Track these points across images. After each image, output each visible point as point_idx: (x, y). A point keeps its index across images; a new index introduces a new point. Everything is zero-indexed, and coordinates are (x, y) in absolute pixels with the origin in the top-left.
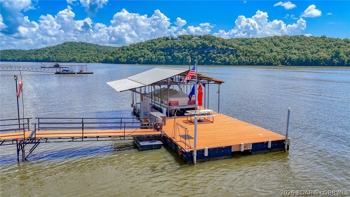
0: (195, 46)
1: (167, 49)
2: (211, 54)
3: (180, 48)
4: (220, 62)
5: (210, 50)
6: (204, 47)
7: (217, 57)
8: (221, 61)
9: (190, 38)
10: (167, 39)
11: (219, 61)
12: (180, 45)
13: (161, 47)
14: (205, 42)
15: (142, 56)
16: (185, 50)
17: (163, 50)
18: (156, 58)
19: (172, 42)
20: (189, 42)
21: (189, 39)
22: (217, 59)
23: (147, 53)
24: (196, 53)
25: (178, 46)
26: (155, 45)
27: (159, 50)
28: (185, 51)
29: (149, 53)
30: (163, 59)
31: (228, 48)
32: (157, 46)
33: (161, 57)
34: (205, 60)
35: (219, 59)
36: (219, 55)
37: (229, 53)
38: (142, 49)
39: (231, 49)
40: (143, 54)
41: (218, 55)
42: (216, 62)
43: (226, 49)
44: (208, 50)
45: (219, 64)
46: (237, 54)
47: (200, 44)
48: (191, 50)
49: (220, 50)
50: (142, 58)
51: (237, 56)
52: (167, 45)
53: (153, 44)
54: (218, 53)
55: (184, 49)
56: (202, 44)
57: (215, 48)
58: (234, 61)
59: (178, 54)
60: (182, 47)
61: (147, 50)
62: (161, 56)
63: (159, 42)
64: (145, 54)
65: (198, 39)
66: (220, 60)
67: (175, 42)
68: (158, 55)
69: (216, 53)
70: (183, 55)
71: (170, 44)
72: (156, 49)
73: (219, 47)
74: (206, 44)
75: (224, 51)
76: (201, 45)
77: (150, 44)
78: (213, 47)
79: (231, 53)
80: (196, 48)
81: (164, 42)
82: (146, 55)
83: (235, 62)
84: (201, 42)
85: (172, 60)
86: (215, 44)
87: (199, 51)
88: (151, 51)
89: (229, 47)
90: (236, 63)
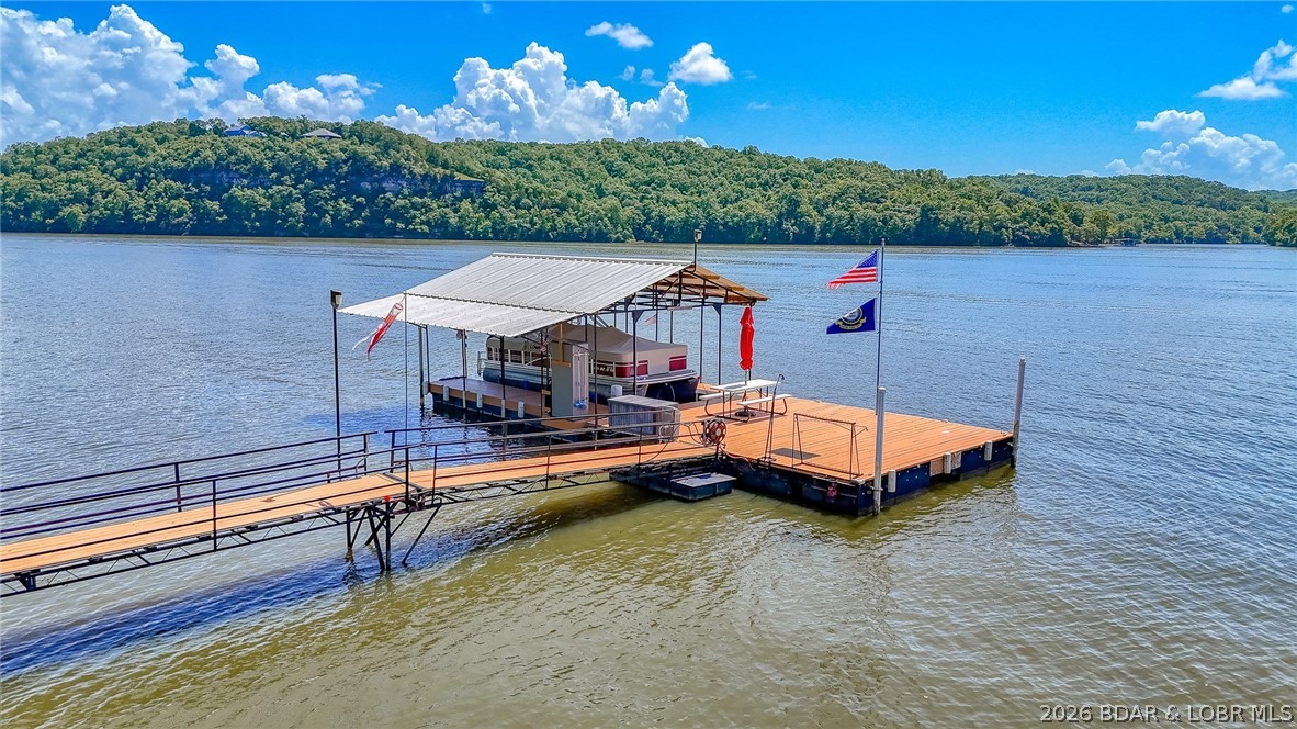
0: (322, 165)
1: (197, 170)
2: (389, 195)
3: (258, 170)
4: (426, 228)
5: (383, 179)
6: (360, 167)
7: (414, 206)
8: (428, 223)
9: (298, 130)
10: (195, 130)
11: (421, 224)
12: (257, 156)
13: (170, 161)
14: (362, 149)
15: (77, 199)
16: (278, 178)
17: (179, 175)
18: (151, 206)
19: (221, 144)
20: (293, 146)
21: (293, 136)
22: (415, 217)
23: (105, 187)
24: (327, 190)
25: (246, 160)
26: (140, 153)
27: (161, 176)
28: (279, 182)
29: (112, 186)
30: (181, 212)
31: (452, 177)
32: (151, 159)
33: (173, 205)
34: (364, 219)
35: (422, 214)
36: (420, 200)
37: (457, 194)
38: (77, 167)
39: (462, 179)
40: (85, 189)
41: (416, 199)
42: (411, 227)
43: (445, 179)
44: (377, 180)
45: (424, 236)
46: (485, 200)
47: (343, 156)
48: (309, 176)
49: (423, 181)
50: (77, 209)
51: (488, 207)
52: (196, 154)
53: (129, 149)
54: (415, 194)
55: (274, 175)
56: (349, 159)
57: (404, 176)
58: (478, 223)
59: (249, 192)
60: (268, 165)
61: (103, 172)
62: (173, 202)
63: (160, 142)
64: (92, 191)
65: (331, 137)
66: (423, 218)
67: (234, 145)
68: (158, 195)
69: (406, 192)
70: (271, 197)
71: (209, 152)
72: (144, 169)
73: (418, 170)
74: (365, 158)
75: (438, 188)
76: (345, 162)
77: (116, 149)
78: (395, 170)
79: (466, 195)
80: (328, 171)
81: (182, 142)
82: (98, 196)
83: (480, 227)
84: (344, 150)
85: (225, 217)
86: (402, 160)
87: (338, 182)
88: (122, 179)
89: (456, 173)
90: (486, 231)
